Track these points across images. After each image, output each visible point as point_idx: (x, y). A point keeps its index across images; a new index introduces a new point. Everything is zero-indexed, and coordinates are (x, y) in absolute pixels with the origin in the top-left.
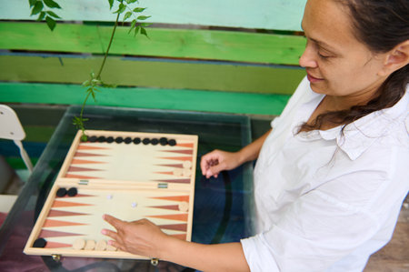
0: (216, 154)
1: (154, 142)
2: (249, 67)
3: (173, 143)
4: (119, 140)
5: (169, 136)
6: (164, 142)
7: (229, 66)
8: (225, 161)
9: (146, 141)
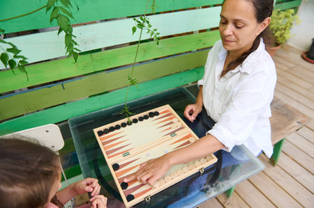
0: (189, 108)
1: (146, 117)
2: (181, 56)
3: (157, 114)
4: (124, 125)
5: (153, 111)
6: (152, 115)
7: (170, 58)
8: (197, 108)
9: (141, 119)
